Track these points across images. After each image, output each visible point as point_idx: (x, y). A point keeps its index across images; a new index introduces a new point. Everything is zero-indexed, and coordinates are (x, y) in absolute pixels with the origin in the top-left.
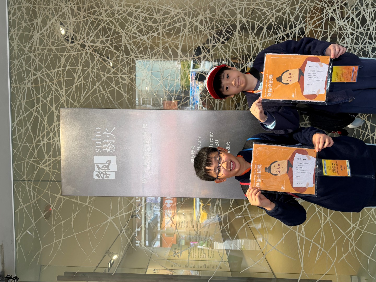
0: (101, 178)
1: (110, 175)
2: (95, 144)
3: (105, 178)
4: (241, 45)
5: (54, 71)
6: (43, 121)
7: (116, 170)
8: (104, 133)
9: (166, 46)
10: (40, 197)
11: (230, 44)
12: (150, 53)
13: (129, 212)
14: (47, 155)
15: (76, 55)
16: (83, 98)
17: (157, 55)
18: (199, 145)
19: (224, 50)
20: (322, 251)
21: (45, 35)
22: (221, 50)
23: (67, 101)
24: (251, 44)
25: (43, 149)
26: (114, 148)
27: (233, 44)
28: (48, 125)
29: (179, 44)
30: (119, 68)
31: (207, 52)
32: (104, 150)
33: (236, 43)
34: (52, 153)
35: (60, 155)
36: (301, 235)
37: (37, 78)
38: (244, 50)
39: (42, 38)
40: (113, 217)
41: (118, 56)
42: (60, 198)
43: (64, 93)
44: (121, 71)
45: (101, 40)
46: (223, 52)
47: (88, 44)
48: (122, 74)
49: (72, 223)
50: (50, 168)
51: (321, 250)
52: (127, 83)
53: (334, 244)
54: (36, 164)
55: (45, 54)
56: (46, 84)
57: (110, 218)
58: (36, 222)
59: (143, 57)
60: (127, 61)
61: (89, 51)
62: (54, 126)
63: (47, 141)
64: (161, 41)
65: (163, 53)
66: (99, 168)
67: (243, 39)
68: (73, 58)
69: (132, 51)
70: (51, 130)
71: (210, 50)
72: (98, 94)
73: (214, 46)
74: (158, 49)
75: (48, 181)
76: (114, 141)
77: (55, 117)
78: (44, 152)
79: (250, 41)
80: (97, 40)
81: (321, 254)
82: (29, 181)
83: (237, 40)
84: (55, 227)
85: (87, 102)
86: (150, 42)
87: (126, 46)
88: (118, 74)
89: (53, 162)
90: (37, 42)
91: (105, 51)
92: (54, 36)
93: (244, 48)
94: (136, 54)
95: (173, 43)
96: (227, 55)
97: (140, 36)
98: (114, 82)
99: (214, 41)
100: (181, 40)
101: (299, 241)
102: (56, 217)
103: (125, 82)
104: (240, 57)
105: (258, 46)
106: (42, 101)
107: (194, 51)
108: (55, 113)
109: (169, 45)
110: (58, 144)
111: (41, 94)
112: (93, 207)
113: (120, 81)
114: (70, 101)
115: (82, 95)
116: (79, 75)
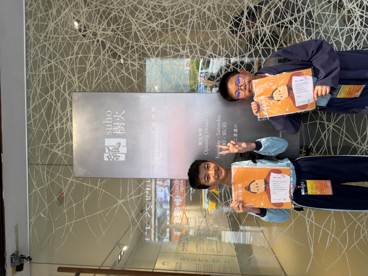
0: (111, 160)
1: (120, 157)
2: (106, 126)
3: (115, 160)
4: (248, 30)
5: (67, 58)
6: (56, 107)
7: (126, 152)
8: (115, 116)
9: (174, 32)
10: (53, 180)
11: (238, 29)
12: (159, 40)
13: (139, 196)
14: (60, 140)
15: (88, 43)
16: (95, 84)
17: (166, 41)
18: (207, 128)
19: (232, 35)
20: (333, 237)
21: (59, 24)
22: (228, 35)
23: (80, 87)
24: (258, 29)
25: (56, 134)
26: (124, 131)
27: (240, 29)
28: (61, 111)
29: (187, 30)
30: (129, 55)
31: (215, 38)
32: (114, 132)
33: (244, 28)
34: (65, 138)
35: (72, 139)
36: (310, 220)
37: (52, 65)
38: (251, 35)
39: (56, 27)
40: (123, 201)
41: (128, 44)
42: (72, 181)
43: (76, 80)
44: (131, 57)
45: (112, 28)
46: (231, 37)
47: (100, 32)
48: (132, 61)
49: (83, 206)
50: (63, 152)
51: (331, 236)
52: (136, 69)
53: (345, 230)
54: (49, 149)
55: (59, 42)
56: (60, 72)
57: (120, 202)
58: (49, 205)
59: (152, 43)
60: (136, 48)
61: (101, 39)
62: (67, 112)
63: (60, 126)
64: (169, 28)
65: (171, 39)
66: (109, 150)
67: (250, 24)
68: (86, 45)
69: (142, 38)
70: (64, 115)
71: (218, 35)
72: (109, 80)
73: (221, 32)
74: (167, 35)
75: (61, 165)
76: (124, 124)
77: (68, 103)
78: (57, 137)
79: (257, 26)
80: (108, 28)
81: (331, 241)
82: (43, 164)
83: (244, 25)
84: (67, 210)
85: (99, 88)
86: (159, 29)
87: (135, 33)
88: (128, 61)
89: (66, 146)
90: (51, 31)
91: (115, 39)
92: (67, 25)
93: (252, 32)
94: (146, 41)
95: (181, 30)
96: (234, 39)
97: (149, 23)
98: (124, 68)
99: (222, 27)
100: (190, 26)
101: (308, 227)
102: (68, 200)
103: (134, 68)
104: (248, 42)
105: (265, 31)
106: (56, 88)
107: (202, 37)
108: (67, 99)
109: (178, 31)
110: (71, 129)
111: (55, 81)
112: (104, 191)
113: (130, 67)
114: (82, 88)
115: (94, 81)
116: (91, 63)
